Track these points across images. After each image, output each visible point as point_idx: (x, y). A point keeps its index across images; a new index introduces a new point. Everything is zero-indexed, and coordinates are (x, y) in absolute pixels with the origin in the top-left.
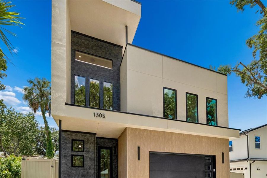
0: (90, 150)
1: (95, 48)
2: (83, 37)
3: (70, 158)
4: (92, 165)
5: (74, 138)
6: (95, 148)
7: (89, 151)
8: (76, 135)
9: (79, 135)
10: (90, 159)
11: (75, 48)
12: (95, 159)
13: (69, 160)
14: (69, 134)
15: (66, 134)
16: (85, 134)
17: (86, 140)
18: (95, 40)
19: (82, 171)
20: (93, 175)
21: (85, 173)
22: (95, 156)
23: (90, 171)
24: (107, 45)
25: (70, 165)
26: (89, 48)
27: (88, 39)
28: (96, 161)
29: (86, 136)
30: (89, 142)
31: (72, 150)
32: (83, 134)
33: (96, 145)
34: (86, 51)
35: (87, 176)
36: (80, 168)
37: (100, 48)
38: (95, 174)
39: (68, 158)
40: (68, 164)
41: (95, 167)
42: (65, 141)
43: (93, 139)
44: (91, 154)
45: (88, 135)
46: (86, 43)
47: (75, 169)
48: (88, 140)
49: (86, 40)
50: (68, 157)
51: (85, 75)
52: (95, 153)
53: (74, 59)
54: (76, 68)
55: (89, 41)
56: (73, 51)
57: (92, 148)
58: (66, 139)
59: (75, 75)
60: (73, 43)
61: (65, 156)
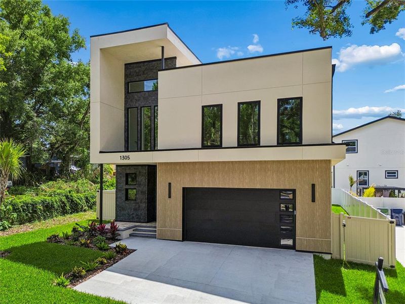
0: (142, 183)
1: (145, 72)
2: (135, 65)
3: (124, 192)
4: (143, 198)
5: (128, 172)
6: (147, 180)
8: (129, 169)
9: (132, 168)
10: (141, 192)
11: (128, 80)
12: (146, 192)
13: (123, 194)
14: (123, 169)
15: (121, 169)
16: (137, 167)
17: (137, 173)
18: (146, 64)
19: (134, 204)
20: (144, 209)
21: (137, 206)
22: (147, 189)
23: (141, 204)
25: (124, 198)
26: (140, 75)
27: (140, 65)
28: (146, 195)
29: (137, 169)
30: (141, 174)
31: (127, 183)
32: (135, 167)
33: (147, 177)
34: (137, 80)
35: (139, 210)
36: (132, 202)
37: (151, 69)
38: (146, 208)
39: (123, 192)
40: (122, 198)
41: (146, 201)
43: (145, 171)
44: (142, 187)
45: (140, 167)
46: (138, 71)
47: (128, 202)
48: (140, 172)
49: (138, 67)
51: (137, 105)
52: (147, 186)
53: (127, 92)
54: (129, 100)
55: (140, 67)
56: (127, 85)
57: (144, 181)
58: (121, 174)
59: (128, 109)
60: (126, 76)
61: (120, 190)
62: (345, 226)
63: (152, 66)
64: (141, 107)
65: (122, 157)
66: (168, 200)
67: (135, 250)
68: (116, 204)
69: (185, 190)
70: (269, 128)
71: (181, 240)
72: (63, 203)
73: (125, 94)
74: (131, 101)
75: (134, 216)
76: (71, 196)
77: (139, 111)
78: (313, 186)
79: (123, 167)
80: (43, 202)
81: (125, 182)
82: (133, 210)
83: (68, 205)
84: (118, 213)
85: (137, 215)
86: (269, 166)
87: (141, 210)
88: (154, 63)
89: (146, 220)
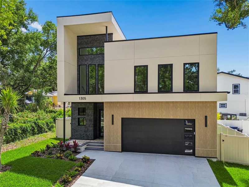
1: (92, 42)
2: (84, 37)
3: (77, 120)
4: (91, 124)
5: (80, 107)
6: (93, 112)
7: (89, 115)
8: (81, 105)
9: (83, 104)
10: (89, 120)
11: (80, 47)
12: (93, 120)
13: (76, 121)
14: (76, 105)
15: (75, 105)
16: (86, 104)
17: (87, 108)
18: (92, 37)
19: (84, 128)
20: (91, 131)
21: (86, 129)
22: (93, 118)
23: (89, 128)
24: (101, 36)
25: (77, 125)
26: (88, 44)
27: (88, 37)
28: (93, 122)
29: (86, 105)
30: (89, 108)
31: (79, 115)
32: (85, 104)
33: (93, 110)
34: (86, 47)
35: (88, 131)
36: (83, 126)
37: (96, 40)
38: (93, 131)
40: (76, 124)
41: (93, 126)
42: (74, 109)
43: (91, 106)
44: (90, 117)
45: (88, 104)
46: (86, 41)
47: (80, 127)
48: (88, 107)
49: (87, 39)
50: (76, 119)
51: (86, 63)
52: (93, 116)
53: (79, 55)
54: (81, 60)
55: (88, 38)
56: (79, 49)
57: (91, 113)
58: (75, 108)
59: (80, 65)
60: (78, 44)
61: (74, 119)
62: (223, 141)
63: (96, 39)
64: (89, 65)
65: (80, 98)
66: (112, 126)
67: (95, 160)
68: (72, 128)
69: (123, 119)
70: (178, 81)
71: (121, 151)
72: (33, 127)
73: (77, 56)
74: (82, 60)
75: (84, 135)
76: (38, 123)
77: (87, 67)
78: (206, 117)
79: (76, 104)
80: (21, 127)
81: (78, 114)
82: (83, 132)
83: (36, 129)
84: (73, 134)
85: (86, 135)
86: (178, 105)
87: (89, 132)
88: (97, 36)
89: (93, 138)
